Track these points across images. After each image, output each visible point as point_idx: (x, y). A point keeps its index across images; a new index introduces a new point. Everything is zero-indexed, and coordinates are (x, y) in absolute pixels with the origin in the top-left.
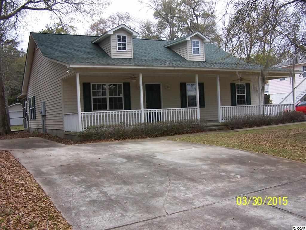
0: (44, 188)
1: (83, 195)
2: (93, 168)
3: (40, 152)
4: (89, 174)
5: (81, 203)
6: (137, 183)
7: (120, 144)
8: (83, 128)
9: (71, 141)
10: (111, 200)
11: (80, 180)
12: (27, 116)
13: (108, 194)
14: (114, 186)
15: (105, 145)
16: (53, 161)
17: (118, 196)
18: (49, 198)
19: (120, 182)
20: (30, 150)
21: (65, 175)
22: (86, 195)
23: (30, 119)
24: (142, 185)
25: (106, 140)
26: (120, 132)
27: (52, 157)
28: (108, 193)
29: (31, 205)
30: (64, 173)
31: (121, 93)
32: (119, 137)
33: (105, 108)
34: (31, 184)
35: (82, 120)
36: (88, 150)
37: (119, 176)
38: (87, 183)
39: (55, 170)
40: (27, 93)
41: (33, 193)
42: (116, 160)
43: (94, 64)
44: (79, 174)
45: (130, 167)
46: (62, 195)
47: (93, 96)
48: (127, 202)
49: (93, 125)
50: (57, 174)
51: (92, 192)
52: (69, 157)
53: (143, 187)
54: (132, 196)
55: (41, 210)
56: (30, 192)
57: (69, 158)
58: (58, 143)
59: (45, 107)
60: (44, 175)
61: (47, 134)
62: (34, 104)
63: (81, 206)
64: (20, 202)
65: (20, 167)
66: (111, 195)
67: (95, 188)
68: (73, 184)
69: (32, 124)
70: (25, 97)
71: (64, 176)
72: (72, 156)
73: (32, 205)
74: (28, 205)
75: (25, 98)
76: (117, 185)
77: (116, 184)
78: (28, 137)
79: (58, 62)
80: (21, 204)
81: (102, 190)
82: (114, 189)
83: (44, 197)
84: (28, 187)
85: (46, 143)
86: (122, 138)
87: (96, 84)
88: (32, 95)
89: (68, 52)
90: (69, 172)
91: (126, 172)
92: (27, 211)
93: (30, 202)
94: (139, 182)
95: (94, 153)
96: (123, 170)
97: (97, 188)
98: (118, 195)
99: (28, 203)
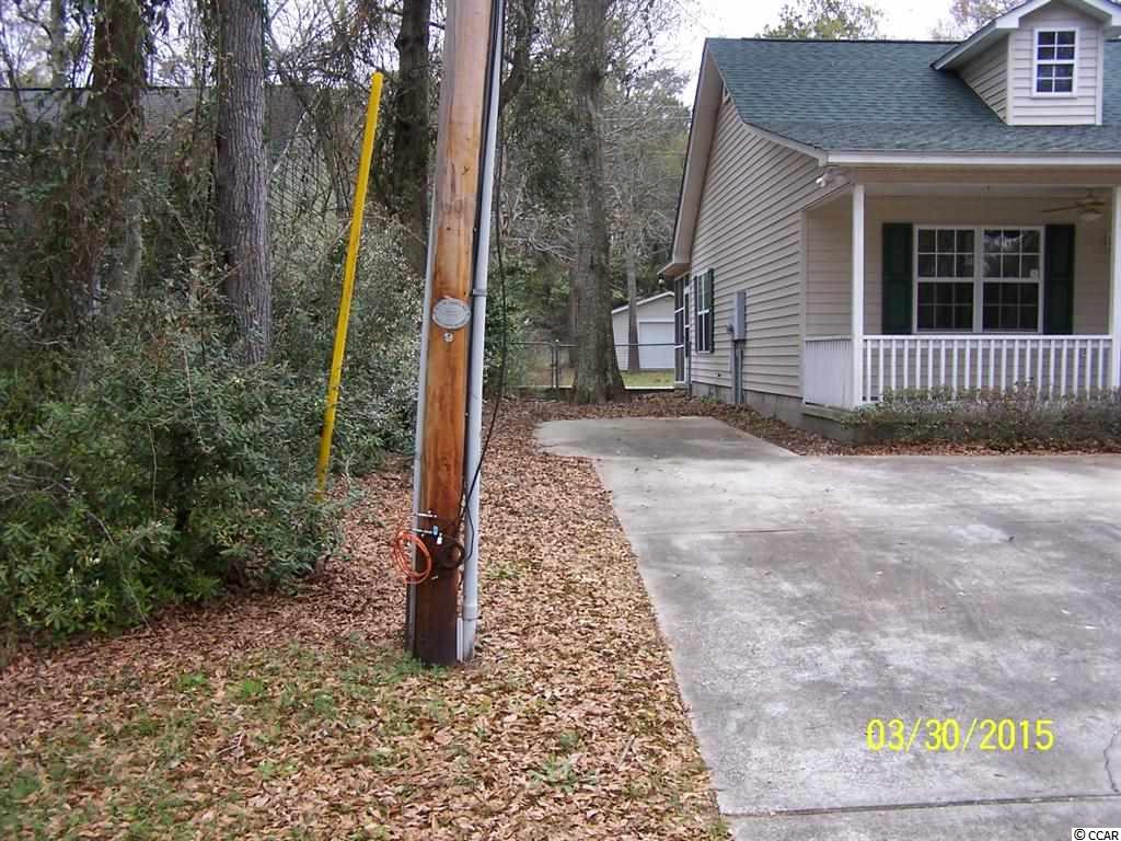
0: (662, 609)
1: (791, 653)
2: (864, 553)
3: (693, 475)
4: (842, 577)
5: (776, 683)
6: (1018, 636)
7: (1004, 466)
8: (869, 398)
9: (820, 440)
10: (895, 689)
11: (798, 595)
12: (687, 340)
13: (887, 665)
14: (922, 635)
15: (941, 468)
16: (728, 511)
17: (925, 678)
18: (664, 651)
19: (953, 622)
20: (663, 463)
21: (750, 571)
22: (803, 656)
23: (696, 350)
24: (1037, 645)
25: (953, 447)
26: (1012, 422)
27: (725, 498)
28: (892, 659)
29: (591, 668)
30: (750, 562)
31: (1036, 267)
32: (1007, 439)
33: (964, 324)
34: (620, 589)
35: (865, 366)
36: (870, 481)
37: (954, 596)
38: (820, 612)
39: (720, 547)
40: (690, 257)
41: (616, 623)
42: (962, 532)
43: (923, 149)
44: (804, 571)
45: (1014, 564)
46: (717, 645)
47: (920, 275)
48: (953, 710)
49: (906, 387)
50: (726, 561)
51: (829, 650)
52: (789, 501)
53: (1038, 657)
54: (981, 688)
55: (621, 692)
56: (606, 620)
57: (787, 506)
58: (771, 445)
59: (743, 309)
60: (676, 563)
61: (746, 410)
62: (710, 300)
63: (770, 698)
64: (562, 651)
65: (606, 522)
66: (900, 671)
67: (846, 633)
68: (769, 609)
69: (703, 369)
70: (684, 271)
71: (745, 572)
72: (803, 497)
73: (596, 668)
74: (583, 665)
75: (684, 275)
76: (935, 633)
77: (932, 627)
78: (679, 414)
79: (792, 146)
80: (563, 657)
81: (873, 644)
82: (920, 647)
83: (648, 643)
84: (604, 599)
85: (728, 443)
86: (1017, 444)
87: (937, 228)
88: (705, 264)
89: (838, 105)
90: (770, 561)
91: (990, 583)
92: (573, 686)
93: (595, 655)
94: (1030, 633)
95: (891, 493)
96: (979, 573)
97: (855, 634)
98: (929, 673)
99: (586, 659)
